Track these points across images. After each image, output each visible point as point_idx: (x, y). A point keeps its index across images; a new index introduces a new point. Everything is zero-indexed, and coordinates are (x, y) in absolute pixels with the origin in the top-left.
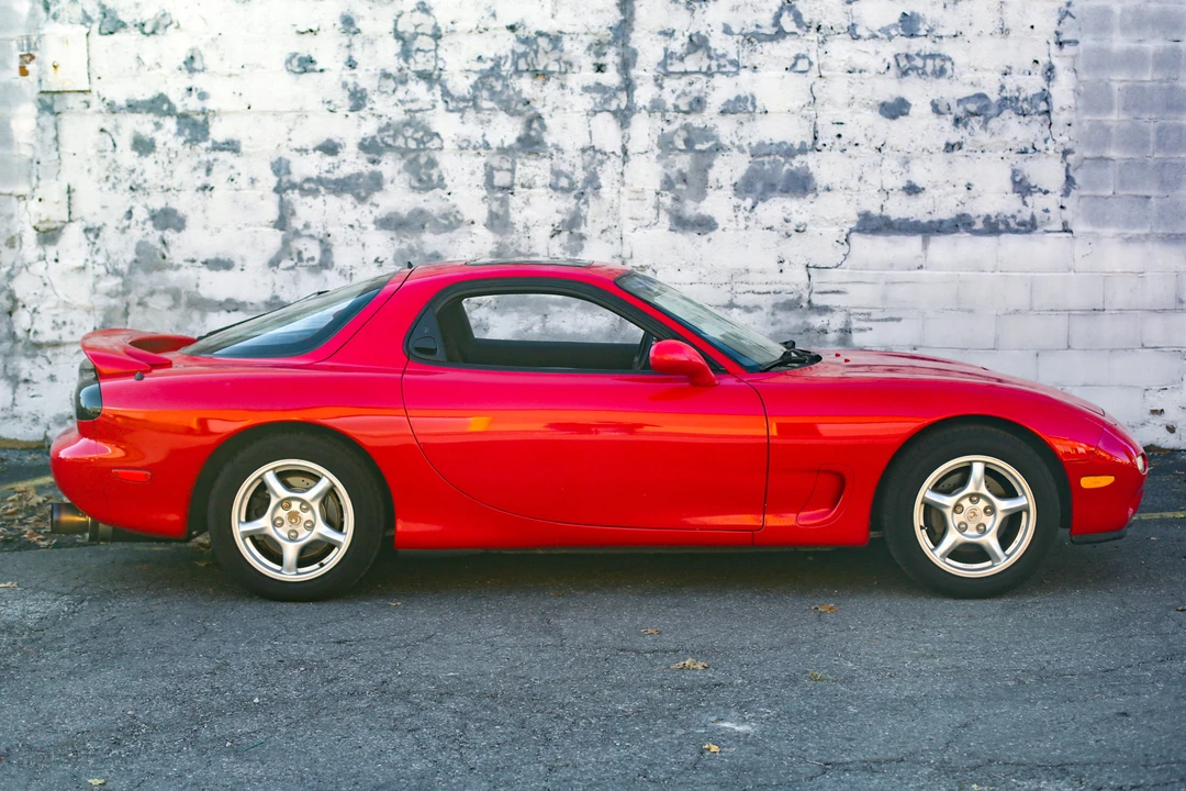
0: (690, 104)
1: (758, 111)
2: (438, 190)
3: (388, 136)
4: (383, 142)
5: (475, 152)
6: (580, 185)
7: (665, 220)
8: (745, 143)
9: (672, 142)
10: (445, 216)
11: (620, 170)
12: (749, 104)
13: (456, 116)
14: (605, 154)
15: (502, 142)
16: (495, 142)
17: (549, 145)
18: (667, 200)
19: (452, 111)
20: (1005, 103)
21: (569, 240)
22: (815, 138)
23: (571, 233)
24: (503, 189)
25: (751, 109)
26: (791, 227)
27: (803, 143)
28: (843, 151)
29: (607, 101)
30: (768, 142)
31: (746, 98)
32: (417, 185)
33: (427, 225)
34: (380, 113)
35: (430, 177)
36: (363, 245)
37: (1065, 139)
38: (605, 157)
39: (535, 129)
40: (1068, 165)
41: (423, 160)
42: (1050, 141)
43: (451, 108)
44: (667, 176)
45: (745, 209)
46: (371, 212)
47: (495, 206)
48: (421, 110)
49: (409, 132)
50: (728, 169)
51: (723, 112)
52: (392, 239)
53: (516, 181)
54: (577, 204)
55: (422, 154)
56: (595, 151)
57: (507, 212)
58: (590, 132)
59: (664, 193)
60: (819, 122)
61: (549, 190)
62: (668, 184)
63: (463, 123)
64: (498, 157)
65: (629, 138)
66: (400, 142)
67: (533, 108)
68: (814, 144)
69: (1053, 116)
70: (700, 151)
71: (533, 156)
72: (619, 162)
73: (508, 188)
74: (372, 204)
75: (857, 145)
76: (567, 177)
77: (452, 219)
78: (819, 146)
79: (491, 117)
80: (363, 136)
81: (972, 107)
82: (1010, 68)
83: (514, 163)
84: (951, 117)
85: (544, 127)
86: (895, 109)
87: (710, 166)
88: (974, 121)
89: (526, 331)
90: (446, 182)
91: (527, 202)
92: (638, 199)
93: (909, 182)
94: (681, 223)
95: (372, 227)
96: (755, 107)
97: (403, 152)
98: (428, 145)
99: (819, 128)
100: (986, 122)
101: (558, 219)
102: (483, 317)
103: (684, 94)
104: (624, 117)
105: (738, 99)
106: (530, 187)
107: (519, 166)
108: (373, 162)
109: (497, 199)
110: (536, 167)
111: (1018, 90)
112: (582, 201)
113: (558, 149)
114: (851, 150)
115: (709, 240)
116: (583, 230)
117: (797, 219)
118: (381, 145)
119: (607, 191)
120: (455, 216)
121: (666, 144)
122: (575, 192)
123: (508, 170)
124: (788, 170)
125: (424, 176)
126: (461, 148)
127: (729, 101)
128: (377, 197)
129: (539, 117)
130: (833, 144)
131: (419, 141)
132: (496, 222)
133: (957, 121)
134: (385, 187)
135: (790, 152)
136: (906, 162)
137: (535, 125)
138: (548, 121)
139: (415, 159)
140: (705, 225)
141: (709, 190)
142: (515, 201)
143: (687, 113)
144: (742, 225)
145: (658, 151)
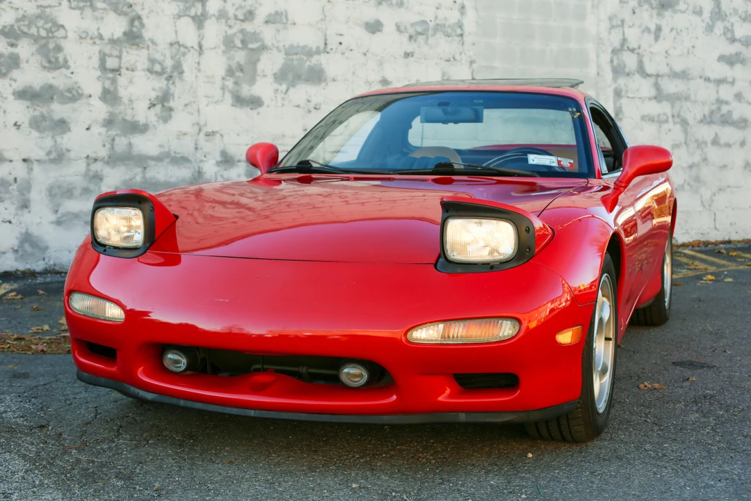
0: (245, 15)
1: (289, 23)
2: (64, 70)
3: (24, 25)
4: (20, 30)
5: (91, 41)
6: (169, 70)
7: (229, 99)
8: (281, 45)
9: (233, 42)
10: (69, 90)
11: (197, 60)
12: (284, 17)
13: (78, 12)
14: (186, 48)
15: (113, 35)
16: (107, 34)
17: (147, 39)
18: (230, 83)
19: (74, 9)
20: (439, 28)
21: (162, 111)
22: (326, 44)
23: (163, 106)
24: (113, 71)
25: (285, 21)
26: (312, 105)
27: (318, 48)
28: (343, 54)
29: (188, 8)
30: (296, 45)
31: (282, 13)
32: (47, 65)
33: (55, 97)
34: (17, 7)
35: (57, 59)
36: (5, 112)
37: (471, 53)
38: (187, 50)
39: (136, 26)
40: (473, 70)
41: (51, 46)
42: (463, 55)
43: (73, 6)
44: (230, 66)
45: (282, 92)
46: (11, 85)
47: (108, 84)
48: (50, 6)
49: (41, 23)
50: (270, 63)
51: (267, 22)
52: (28, 107)
53: (122, 65)
54: (167, 84)
55: (51, 41)
56: (180, 45)
57: (116, 89)
58: (176, 32)
59: (228, 78)
60: (328, 33)
61: (147, 73)
62: (230, 72)
63: (82, 18)
64: (109, 46)
65: (203, 37)
66: (33, 30)
67: (133, 11)
68: (325, 48)
69: (464, 37)
70: (252, 50)
71: (134, 47)
72: (196, 54)
73: (117, 71)
74: (11, 79)
75: (351, 50)
76: (160, 63)
77: (74, 92)
78: (328, 50)
79: (104, 15)
80: (3, 24)
81: (419, 29)
82: (440, 4)
83: (121, 51)
84: (407, 35)
85: (143, 25)
86: (374, 27)
87: (258, 60)
88: (420, 38)
89: (131, 180)
90: (69, 63)
91: (131, 82)
92: (209, 82)
93: (383, 77)
94: (239, 101)
95: (11, 98)
96: (287, 19)
97: (36, 39)
98: (56, 34)
99: (328, 37)
100: (427, 39)
101: (153, 95)
102: (99, 169)
103: (241, 7)
104: (199, 21)
105: (277, 13)
106: (133, 70)
107: (124, 54)
108: (12, 45)
109: (109, 78)
110: (137, 55)
111: (445, 19)
112: (171, 82)
113: (153, 43)
114: (348, 54)
115: (258, 113)
116: (171, 104)
117: (315, 100)
118: (18, 32)
119: (188, 75)
120: (77, 91)
121: (228, 43)
122: (165, 75)
123: (117, 57)
124: (309, 66)
125: (53, 59)
126: (81, 38)
127: (270, 15)
128: (15, 73)
129: (139, 18)
130: (337, 48)
131: (49, 31)
132: (108, 96)
133: (411, 37)
134: (21, 66)
135: (310, 53)
136: (381, 64)
137: (136, 23)
138: (145, 21)
139: (46, 45)
140: (255, 103)
141: (258, 78)
142: (122, 81)
143: (243, 21)
144: (280, 104)
145: (223, 48)
